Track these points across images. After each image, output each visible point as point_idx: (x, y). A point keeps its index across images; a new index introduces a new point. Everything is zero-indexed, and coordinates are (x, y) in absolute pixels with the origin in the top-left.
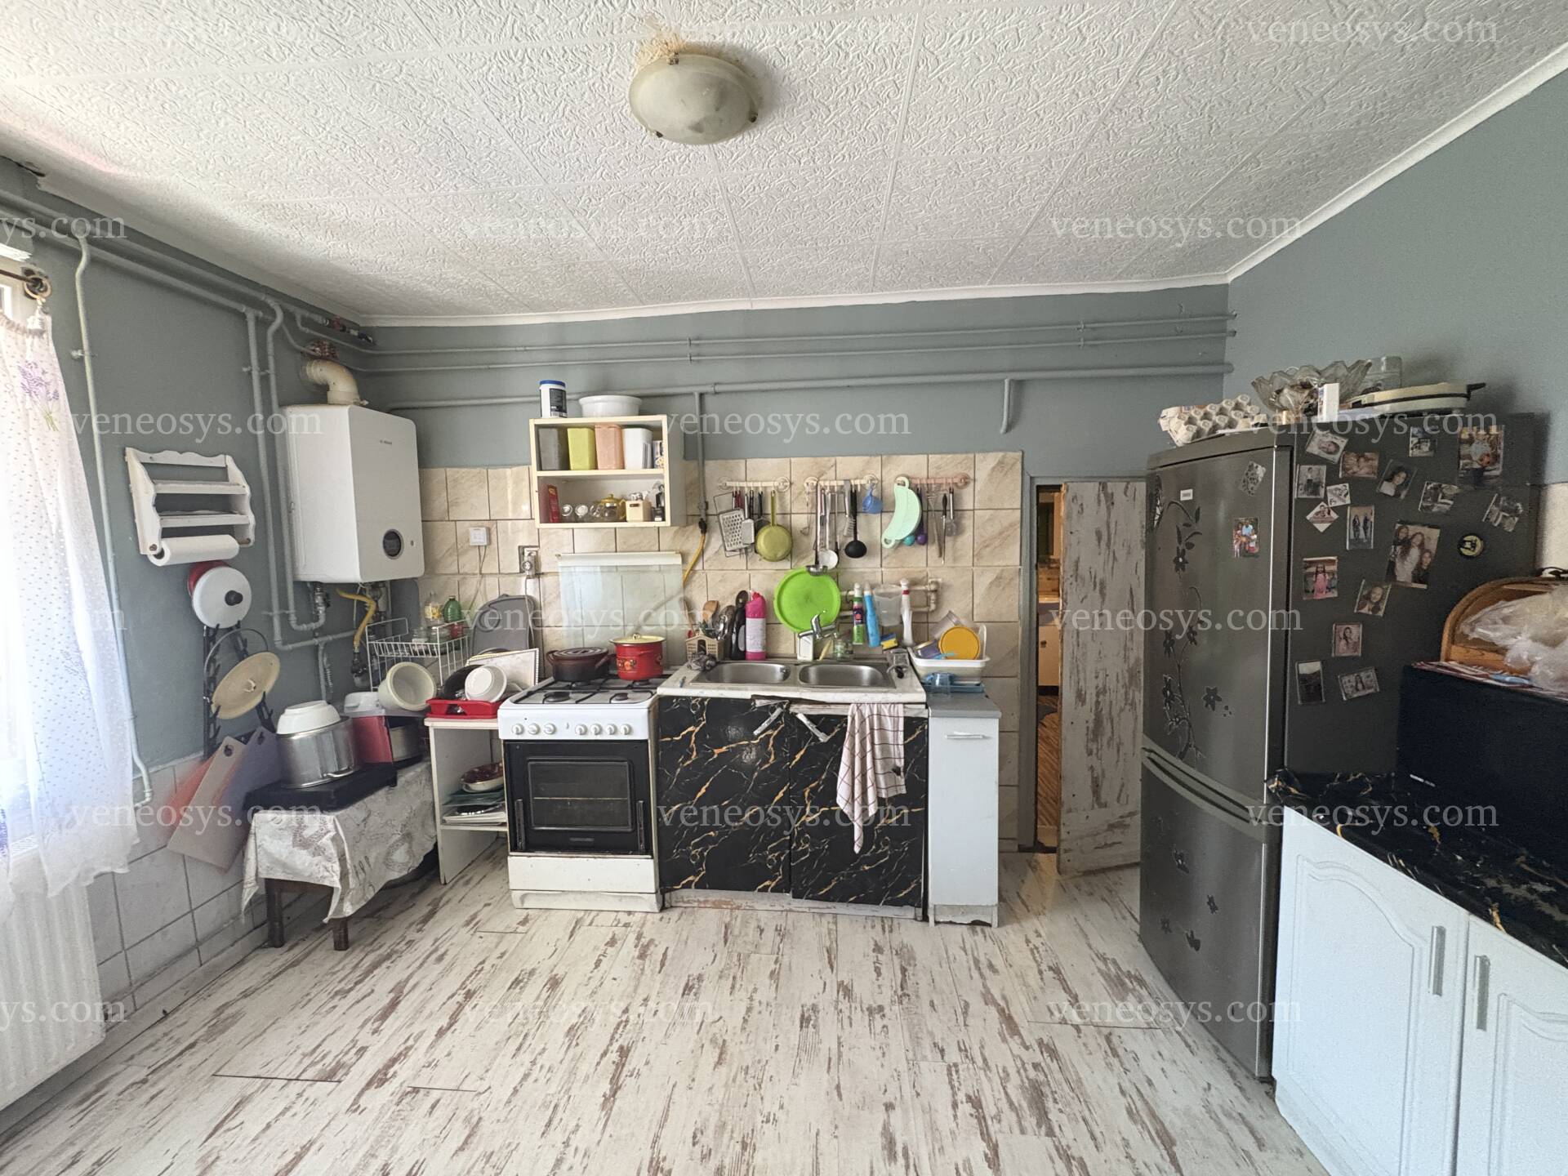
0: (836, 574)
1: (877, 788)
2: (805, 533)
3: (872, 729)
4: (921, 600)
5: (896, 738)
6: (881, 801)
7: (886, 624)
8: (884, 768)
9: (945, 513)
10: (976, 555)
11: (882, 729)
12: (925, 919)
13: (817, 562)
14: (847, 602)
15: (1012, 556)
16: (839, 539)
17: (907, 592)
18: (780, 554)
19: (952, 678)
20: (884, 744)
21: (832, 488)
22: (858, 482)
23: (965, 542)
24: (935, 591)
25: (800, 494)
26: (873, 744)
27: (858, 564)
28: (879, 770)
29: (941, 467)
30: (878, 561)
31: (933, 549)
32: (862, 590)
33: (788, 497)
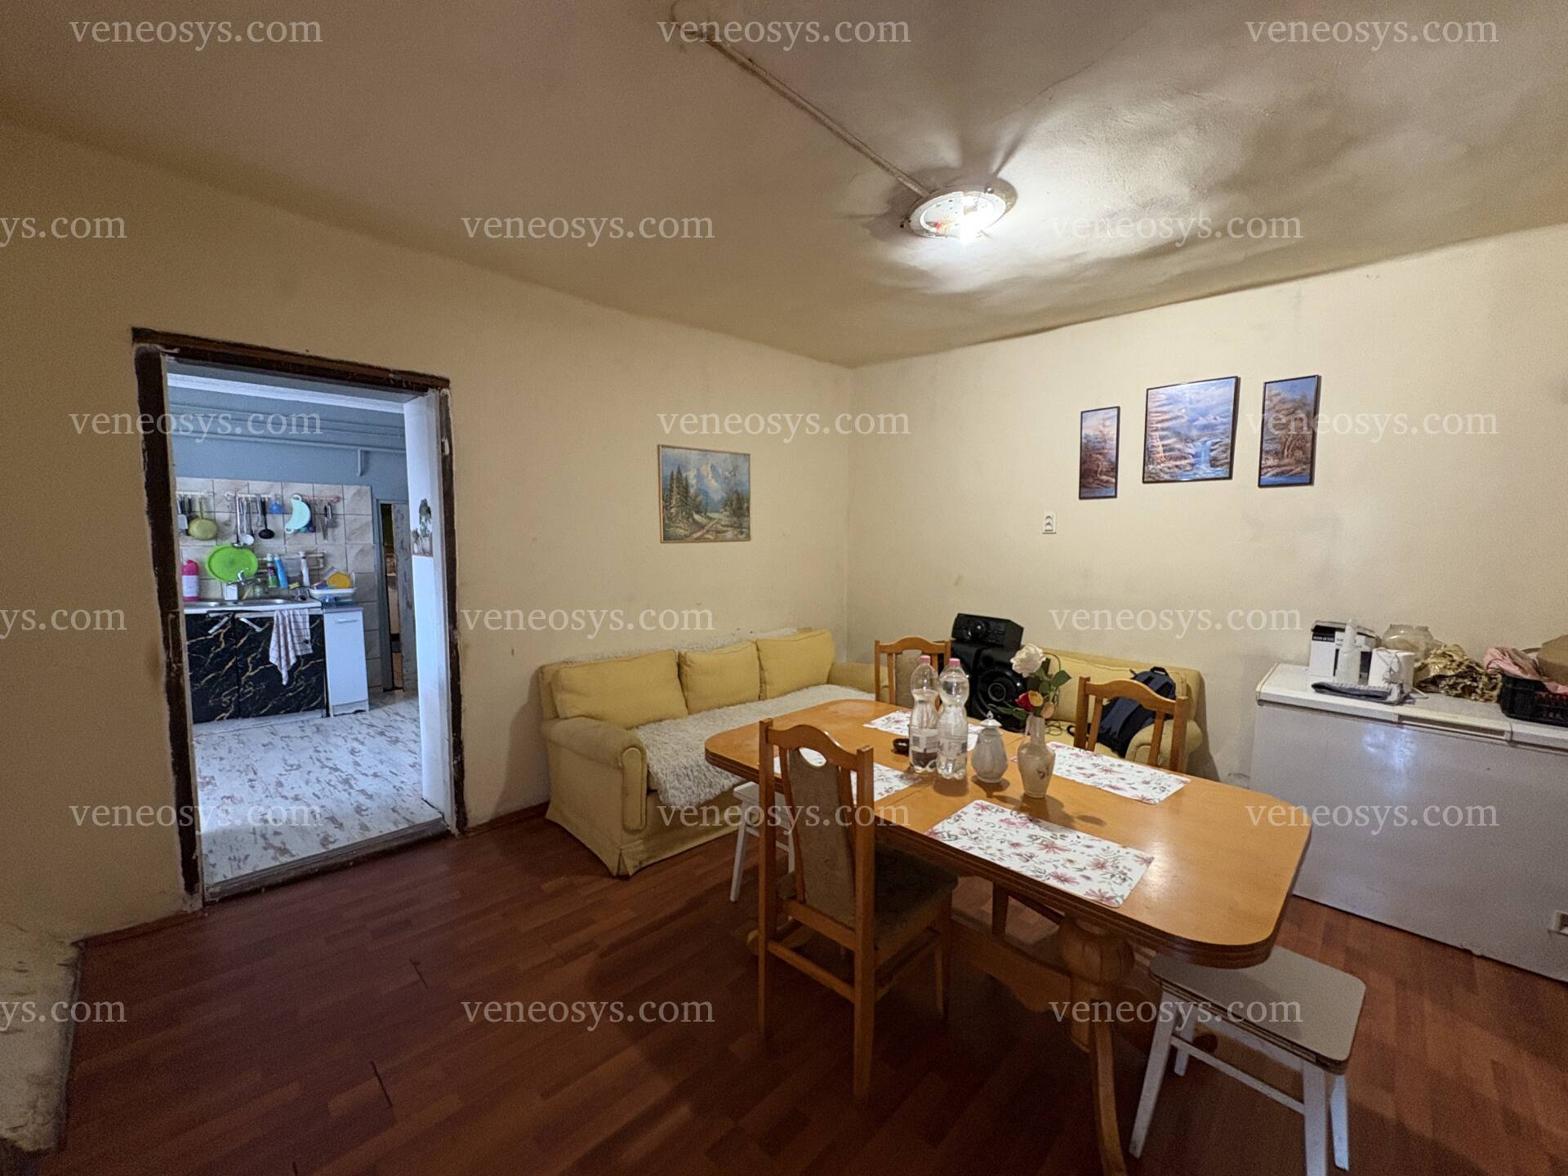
0: (252, 548)
1: (295, 651)
2: (227, 524)
3: (290, 622)
4: (313, 563)
5: (305, 625)
6: (297, 657)
7: (291, 575)
8: (299, 640)
9: (326, 515)
10: (347, 538)
11: (295, 622)
12: (328, 715)
13: (238, 542)
14: (262, 565)
15: (369, 539)
16: (253, 528)
17: (304, 558)
18: (210, 536)
19: (336, 599)
20: (298, 629)
21: (247, 499)
22: (266, 496)
23: (340, 531)
24: (323, 557)
25: (221, 501)
26: (291, 629)
27: (267, 543)
28: (296, 641)
29: (324, 492)
30: (282, 541)
31: (320, 535)
32: (273, 557)
33: (212, 502)
